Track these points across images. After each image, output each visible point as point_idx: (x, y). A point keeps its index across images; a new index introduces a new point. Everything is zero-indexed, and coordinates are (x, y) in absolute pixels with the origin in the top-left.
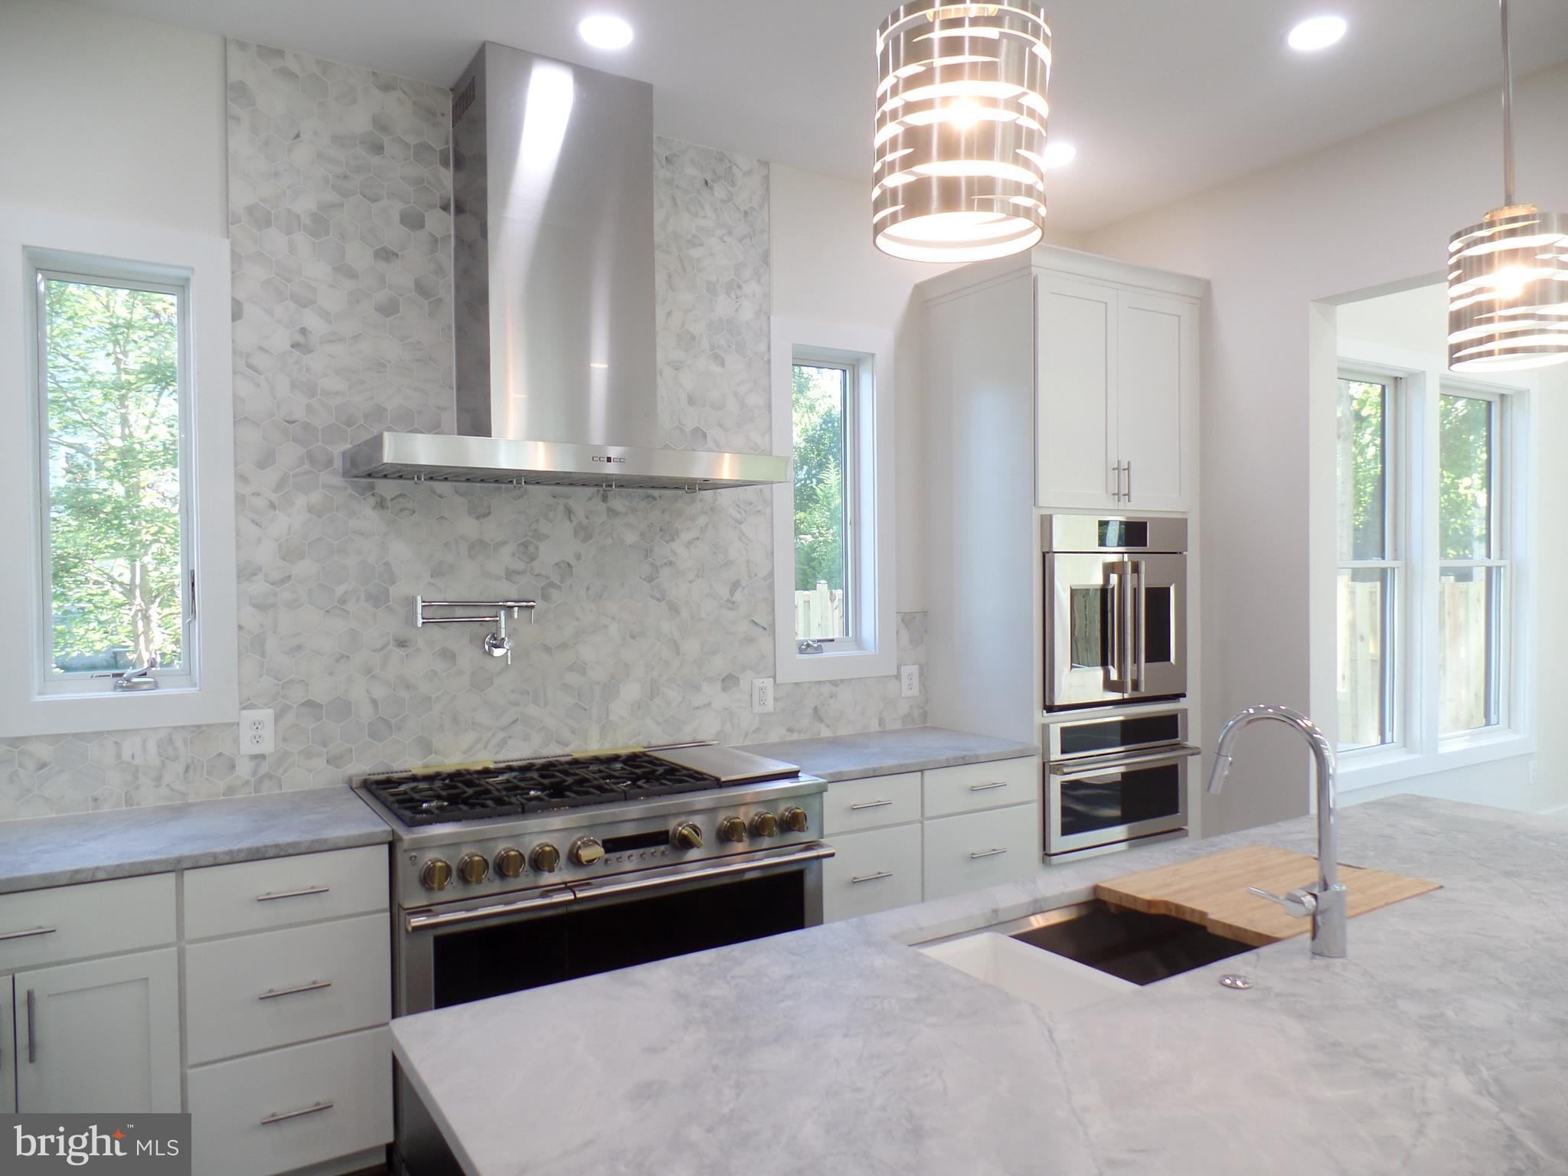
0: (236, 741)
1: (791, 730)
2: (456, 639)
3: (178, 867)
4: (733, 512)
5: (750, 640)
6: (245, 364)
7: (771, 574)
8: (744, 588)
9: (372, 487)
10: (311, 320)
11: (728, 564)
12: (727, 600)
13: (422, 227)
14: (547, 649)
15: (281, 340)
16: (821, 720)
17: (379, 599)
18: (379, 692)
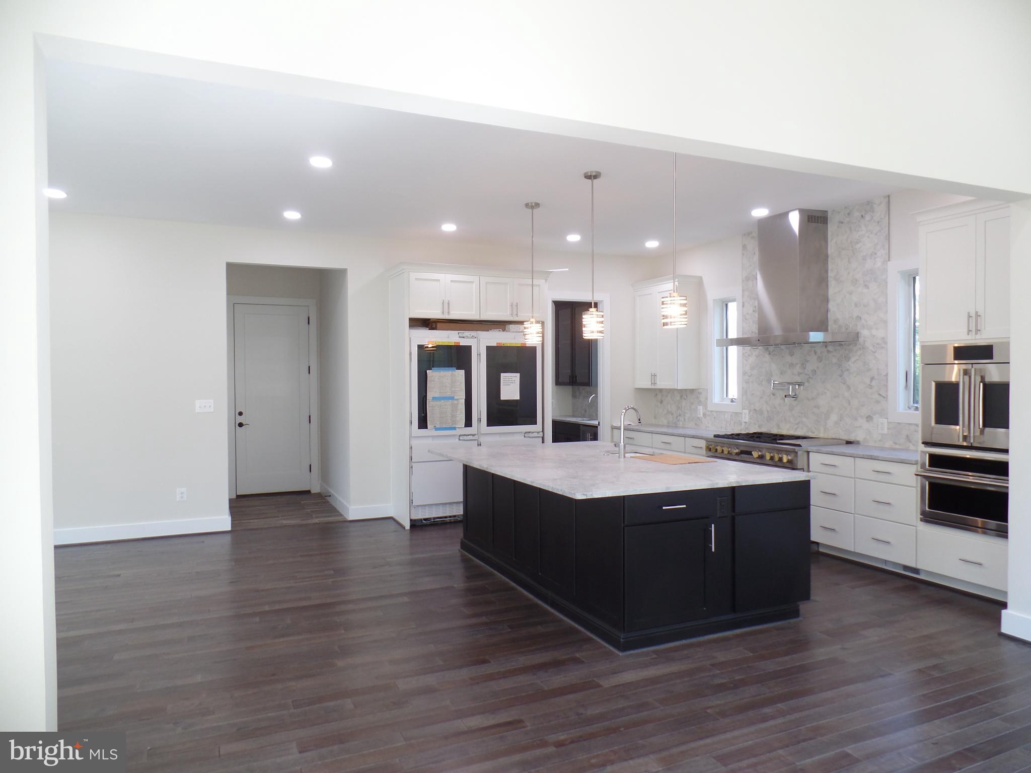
0: (742, 417)
1: (895, 443)
3: (684, 436)
4: (871, 348)
5: (878, 402)
7: (887, 375)
8: (876, 380)
11: (869, 370)
12: (869, 385)
15: (751, 310)
16: (910, 442)
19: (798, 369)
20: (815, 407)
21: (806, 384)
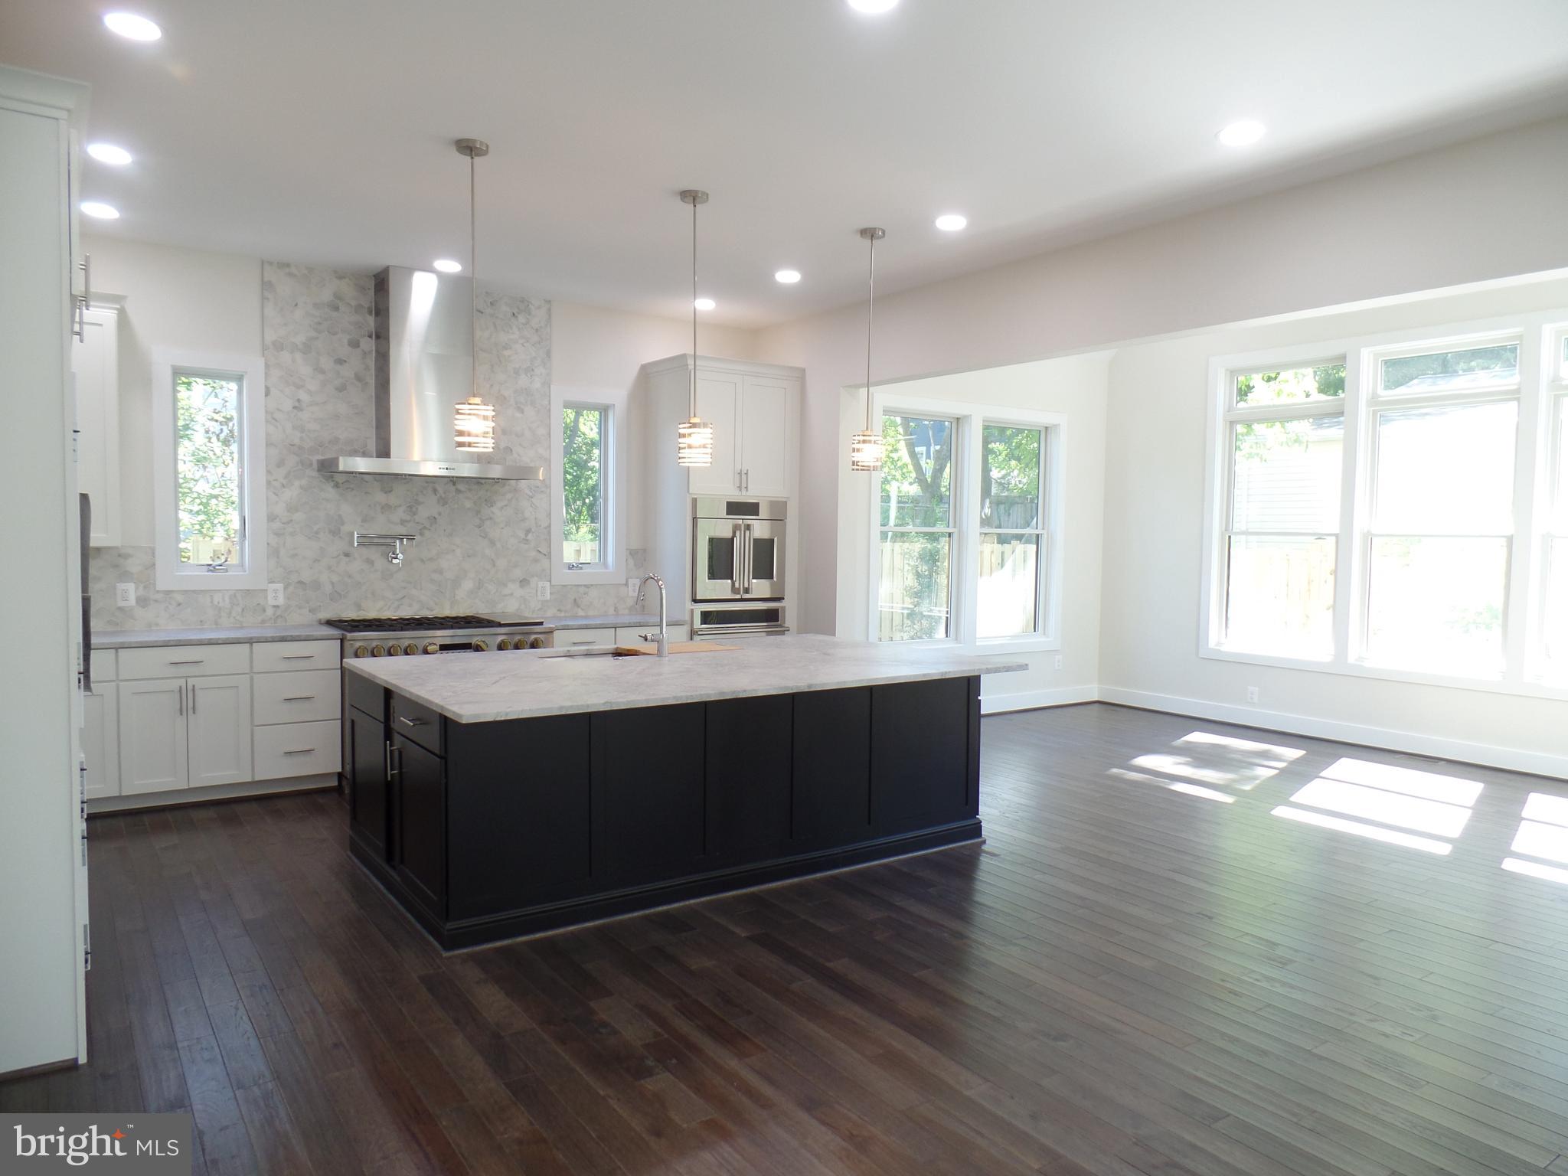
0: (266, 598)
1: (560, 610)
2: (374, 554)
3: (250, 641)
4: (527, 491)
5: (536, 561)
6: (271, 418)
7: (549, 526)
8: (533, 533)
9: (332, 477)
10: (304, 396)
11: (524, 520)
12: (523, 539)
13: (359, 346)
14: (422, 561)
15: (288, 405)
16: (578, 606)
17: (335, 533)
18: (335, 578)
19: (401, 513)
20: (434, 571)
21: (417, 538)
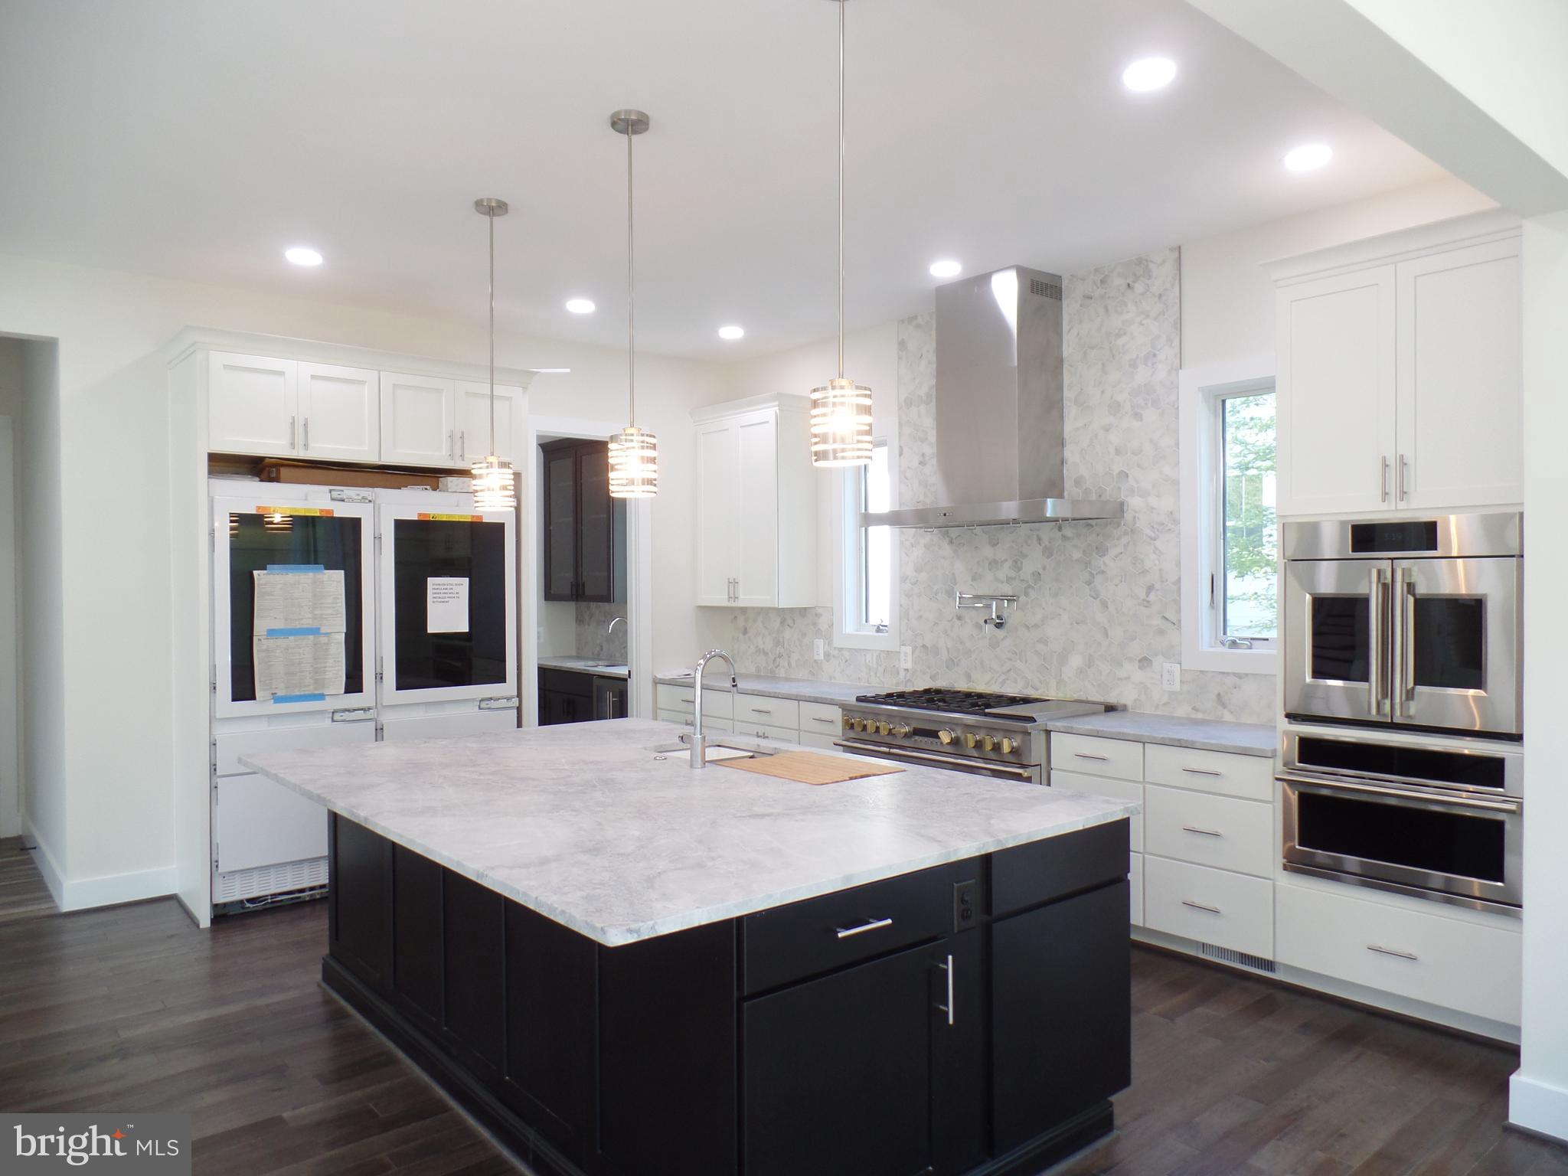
0: (900, 661)
1: (1196, 710)
3: (797, 699)
4: (1148, 532)
5: (1161, 632)
7: (1179, 580)
8: (1157, 590)
10: (925, 449)
11: (1144, 572)
12: (1144, 600)
15: (916, 462)
16: (1224, 706)
18: (950, 644)
19: (1006, 570)
20: (1039, 641)
21: (1023, 598)
